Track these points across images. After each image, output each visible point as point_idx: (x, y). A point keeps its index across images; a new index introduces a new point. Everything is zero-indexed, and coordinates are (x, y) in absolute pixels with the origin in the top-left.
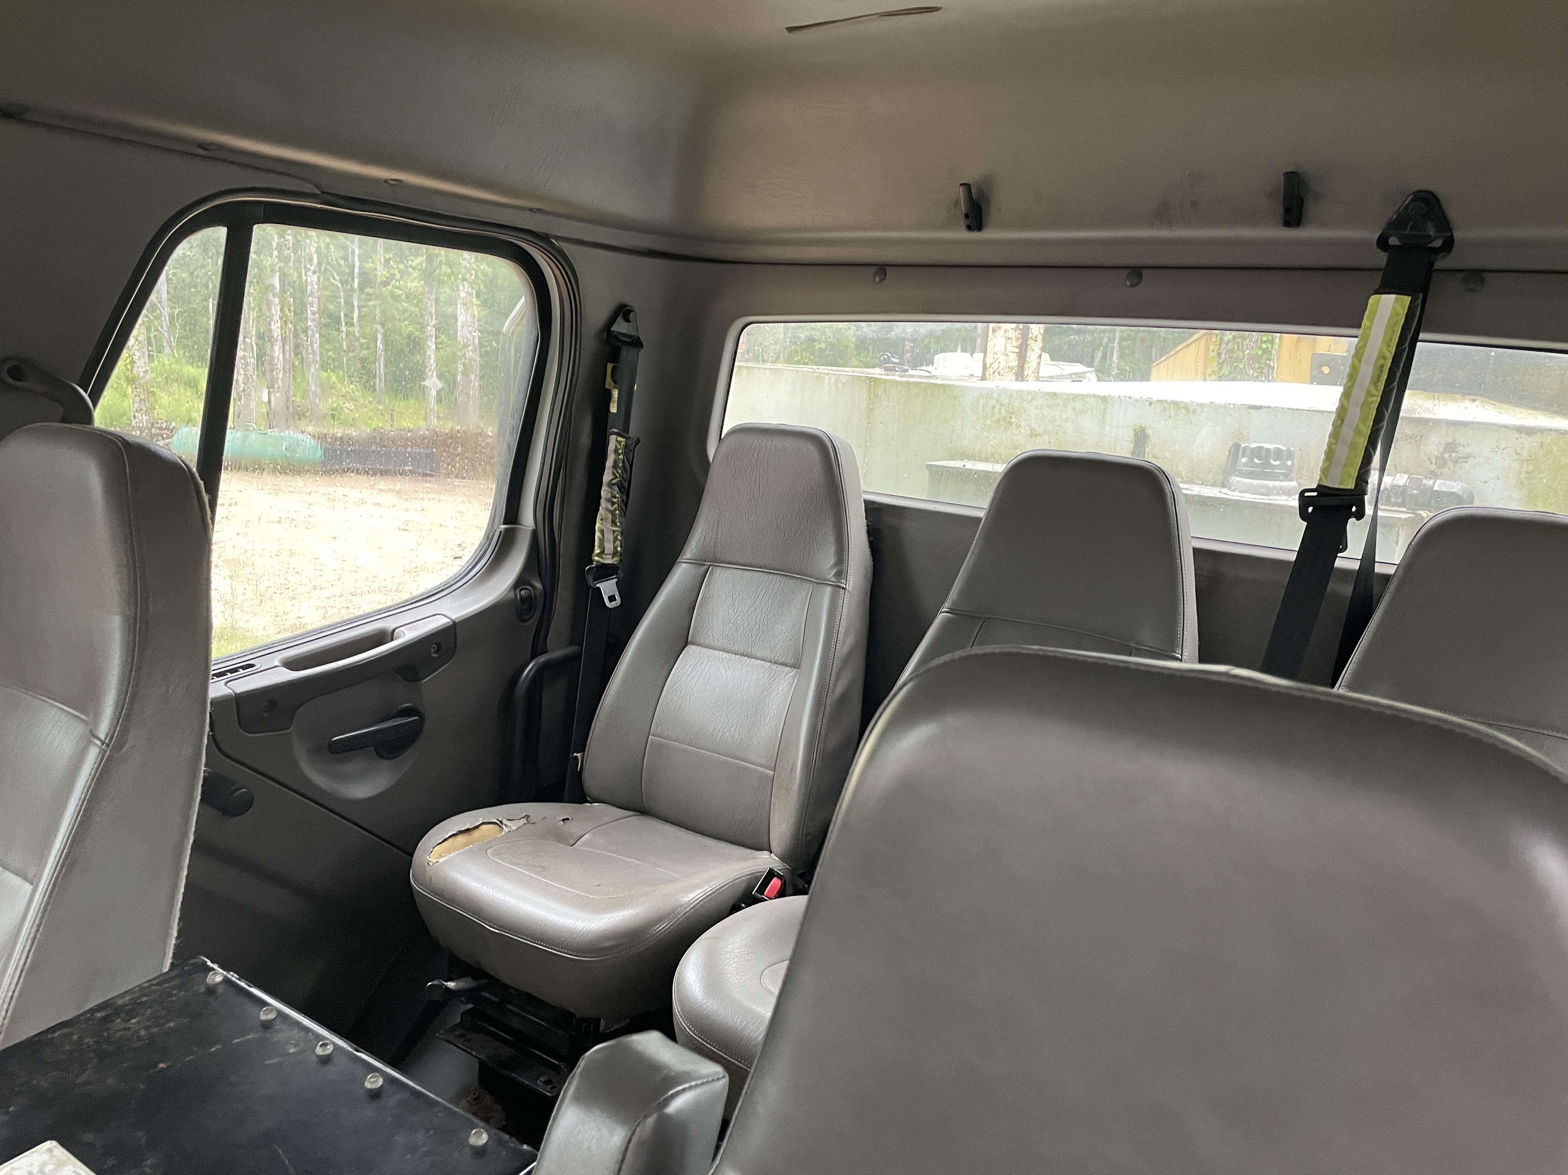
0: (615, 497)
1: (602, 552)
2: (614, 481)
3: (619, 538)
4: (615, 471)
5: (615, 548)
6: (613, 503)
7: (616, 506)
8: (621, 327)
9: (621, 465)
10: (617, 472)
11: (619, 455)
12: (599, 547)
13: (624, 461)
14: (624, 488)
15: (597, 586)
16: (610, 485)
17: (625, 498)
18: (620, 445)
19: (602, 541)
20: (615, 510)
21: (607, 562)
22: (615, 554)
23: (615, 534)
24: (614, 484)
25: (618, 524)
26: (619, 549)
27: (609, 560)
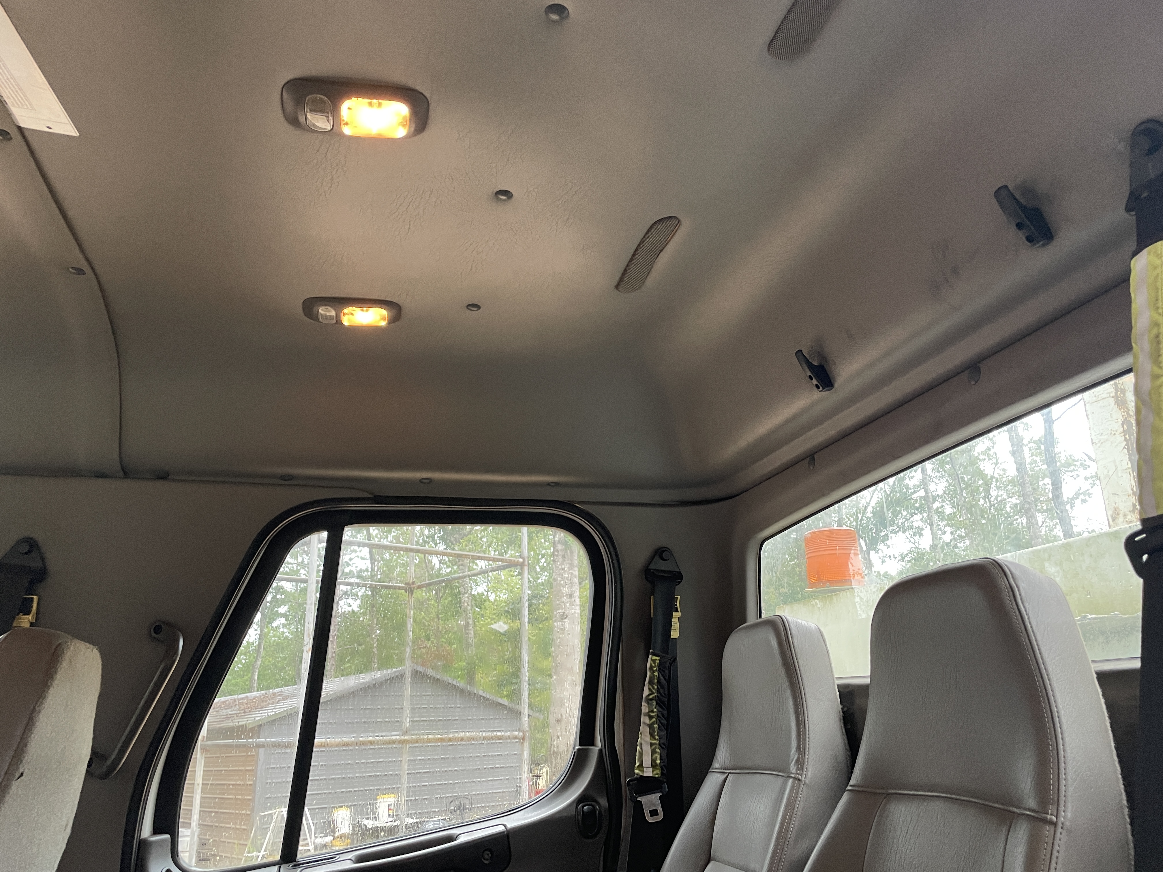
0: (653, 711)
1: (641, 765)
2: (651, 697)
3: (658, 750)
4: (651, 688)
5: (653, 761)
6: (651, 717)
7: (654, 719)
8: (661, 565)
9: (656, 681)
10: (653, 688)
11: (654, 672)
12: (639, 761)
13: (659, 677)
14: (663, 702)
15: (639, 799)
16: (649, 701)
17: (665, 712)
18: (655, 664)
19: (641, 754)
20: (653, 723)
21: (645, 775)
22: (654, 766)
23: (653, 747)
24: (652, 699)
25: (657, 737)
26: (658, 762)
27: (649, 773)
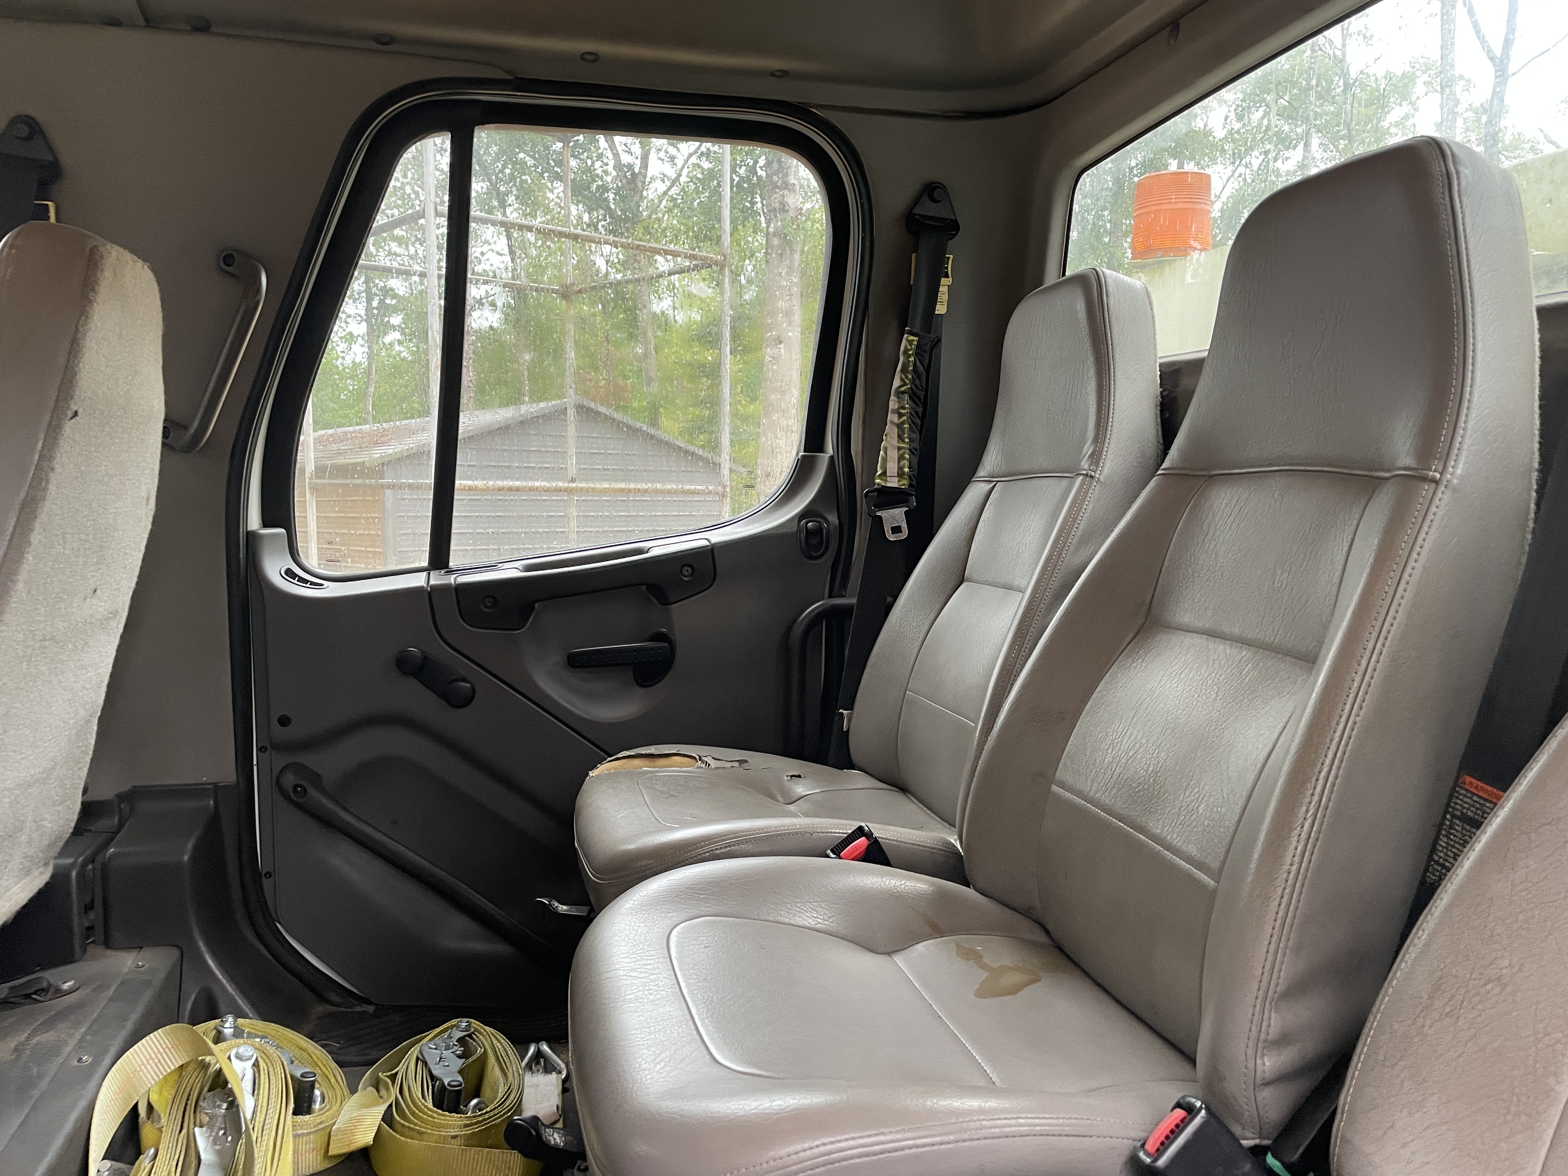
0: (903, 408)
1: (884, 473)
2: (903, 389)
3: (907, 456)
4: (904, 377)
5: (900, 469)
6: (900, 415)
7: (905, 418)
8: (928, 209)
9: (911, 368)
10: (907, 377)
11: (909, 356)
12: (881, 468)
13: (915, 365)
14: (919, 398)
15: (878, 514)
16: (899, 394)
17: (920, 410)
18: (911, 345)
19: (885, 460)
20: (903, 423)
21: (889, 485)
22: (900, 475)
23: (901, 452)
24: (903, 393)
25: (907, 440)
26: (906, 470)
27: (893, 483)
